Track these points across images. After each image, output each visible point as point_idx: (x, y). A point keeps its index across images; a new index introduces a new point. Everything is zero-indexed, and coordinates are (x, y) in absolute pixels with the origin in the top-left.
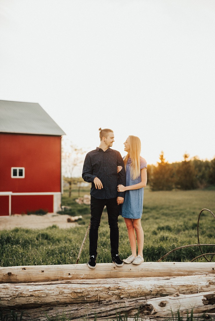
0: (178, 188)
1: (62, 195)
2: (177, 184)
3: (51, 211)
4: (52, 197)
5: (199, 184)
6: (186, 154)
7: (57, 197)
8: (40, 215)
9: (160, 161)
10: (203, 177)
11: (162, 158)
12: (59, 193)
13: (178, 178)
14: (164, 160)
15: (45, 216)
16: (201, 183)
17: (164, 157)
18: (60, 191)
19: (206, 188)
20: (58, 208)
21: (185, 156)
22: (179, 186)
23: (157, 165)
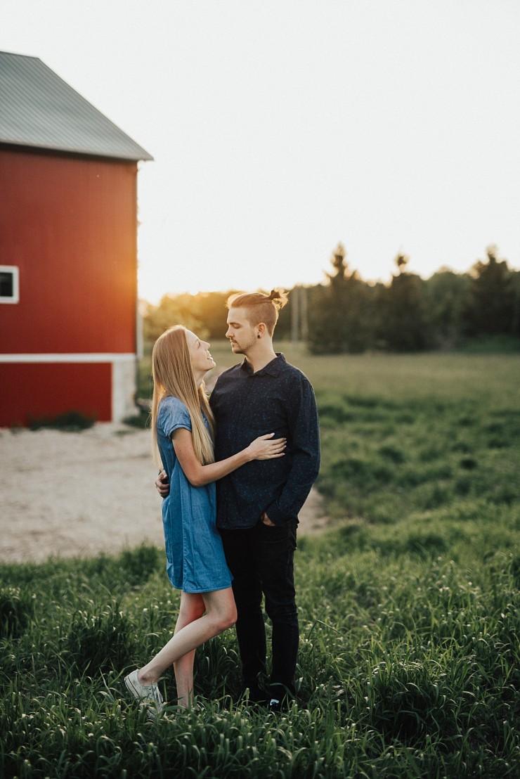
1: (137, 362)
2: (380, 335)
3: (106, 416)
4: (106, 368)
5: (439, 337)
6: (403, 254)
7: (123, 368)
8: (72, 430)
9: (334, 272)
10: (446, 317)
11: (339, 261)
12: (128, 358)
13: (381, 321)
14: (346, 267)
15: (89, 432)
16: (445, 333)
17: (346, 260)
18: (134, 350)
19: (459, 347)
20: (127, 407)
21: (397, 259)
22: (382, 343)
23: (326, 282)
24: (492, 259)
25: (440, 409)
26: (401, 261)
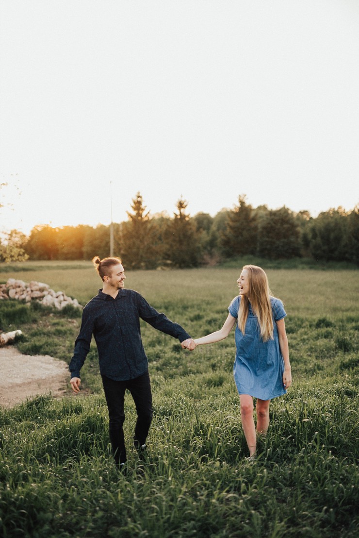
0: (166, 265)
2: (167, 256)
5: (207, 258)
6: (183, 200)
9: (134, 213)
10: (212, 244)
11: (138, 206)
13: (168, 246)
14: (143, 210)
16: (211, 254)
17: (143, 205)
19: (220, 264)
21: (178, 205)
22: (169, 262)
24: (242, 203)
25: (185, 308)
26: (181, 205)
